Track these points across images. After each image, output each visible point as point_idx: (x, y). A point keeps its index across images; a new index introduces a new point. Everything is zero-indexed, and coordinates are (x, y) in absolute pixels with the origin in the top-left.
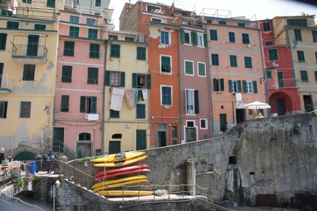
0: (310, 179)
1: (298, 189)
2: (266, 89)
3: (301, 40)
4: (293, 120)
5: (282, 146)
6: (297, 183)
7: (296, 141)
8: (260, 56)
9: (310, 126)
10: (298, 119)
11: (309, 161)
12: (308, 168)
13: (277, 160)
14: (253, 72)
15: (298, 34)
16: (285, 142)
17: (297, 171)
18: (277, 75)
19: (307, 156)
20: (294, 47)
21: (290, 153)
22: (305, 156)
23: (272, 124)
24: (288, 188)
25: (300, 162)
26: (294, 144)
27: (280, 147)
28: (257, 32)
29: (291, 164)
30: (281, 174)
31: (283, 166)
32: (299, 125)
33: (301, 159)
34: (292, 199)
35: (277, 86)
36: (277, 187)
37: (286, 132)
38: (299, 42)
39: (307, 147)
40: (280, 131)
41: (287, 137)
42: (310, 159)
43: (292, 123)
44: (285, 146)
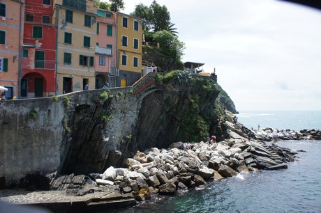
0: (43, 160)
1: (29, 170)
2: (20, 68)
3: (71, 21)
4: (31, 104)
5: (16, 130)
6: (30, 164)
7: (31, 125)
8: (18, 31)
9: (49, 110)
10: (37, 104)
11: (44, 143)
12: (42, 150)
13: (9, 143)
14: (5, 49)
15: (69, 15)
16: (20, 126)
17: (31, 153)
18: (34, 54)
19: (42, 138)
20: (62, 28)
21: (25, 136)
22: (40, 139)
23: (5, 108)
24: (19, 169)
25: (34, 144)
26: (29, 127)
27: (14, 131)
28: (19, 5)
29: (24, 147)
30: (13, 157)
31: (16, 149)
32: (37, 109)
33: (36, 142)
34: (22, 179)
35: (32, 66)
36: (6, 170)
37: (21, 116)
38: (69, 24)
39: (43, 131)
40: (14, 115)
41: (21, 121)
42: (45, 141)
43: (29, 107)
44: (19, 130)
